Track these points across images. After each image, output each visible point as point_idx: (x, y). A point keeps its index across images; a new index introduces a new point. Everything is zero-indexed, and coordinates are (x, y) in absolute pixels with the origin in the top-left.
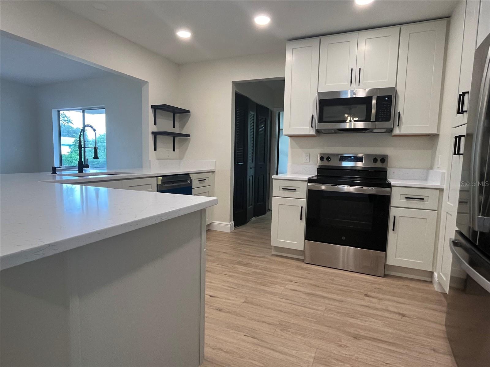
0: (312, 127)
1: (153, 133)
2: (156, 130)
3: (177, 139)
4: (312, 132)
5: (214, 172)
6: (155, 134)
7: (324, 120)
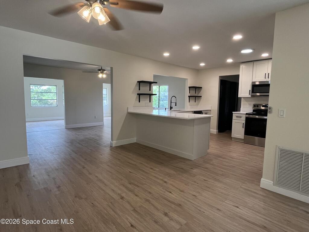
0: (249, 94)
1: (189, 96)
2: (190, 95)
3: (196, 98)
4: (250, 96)
5: (210, 110)
6: (189, 97)
7: (254, 92)
